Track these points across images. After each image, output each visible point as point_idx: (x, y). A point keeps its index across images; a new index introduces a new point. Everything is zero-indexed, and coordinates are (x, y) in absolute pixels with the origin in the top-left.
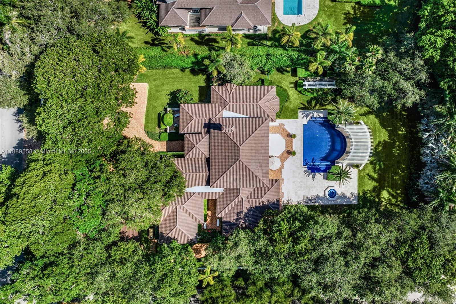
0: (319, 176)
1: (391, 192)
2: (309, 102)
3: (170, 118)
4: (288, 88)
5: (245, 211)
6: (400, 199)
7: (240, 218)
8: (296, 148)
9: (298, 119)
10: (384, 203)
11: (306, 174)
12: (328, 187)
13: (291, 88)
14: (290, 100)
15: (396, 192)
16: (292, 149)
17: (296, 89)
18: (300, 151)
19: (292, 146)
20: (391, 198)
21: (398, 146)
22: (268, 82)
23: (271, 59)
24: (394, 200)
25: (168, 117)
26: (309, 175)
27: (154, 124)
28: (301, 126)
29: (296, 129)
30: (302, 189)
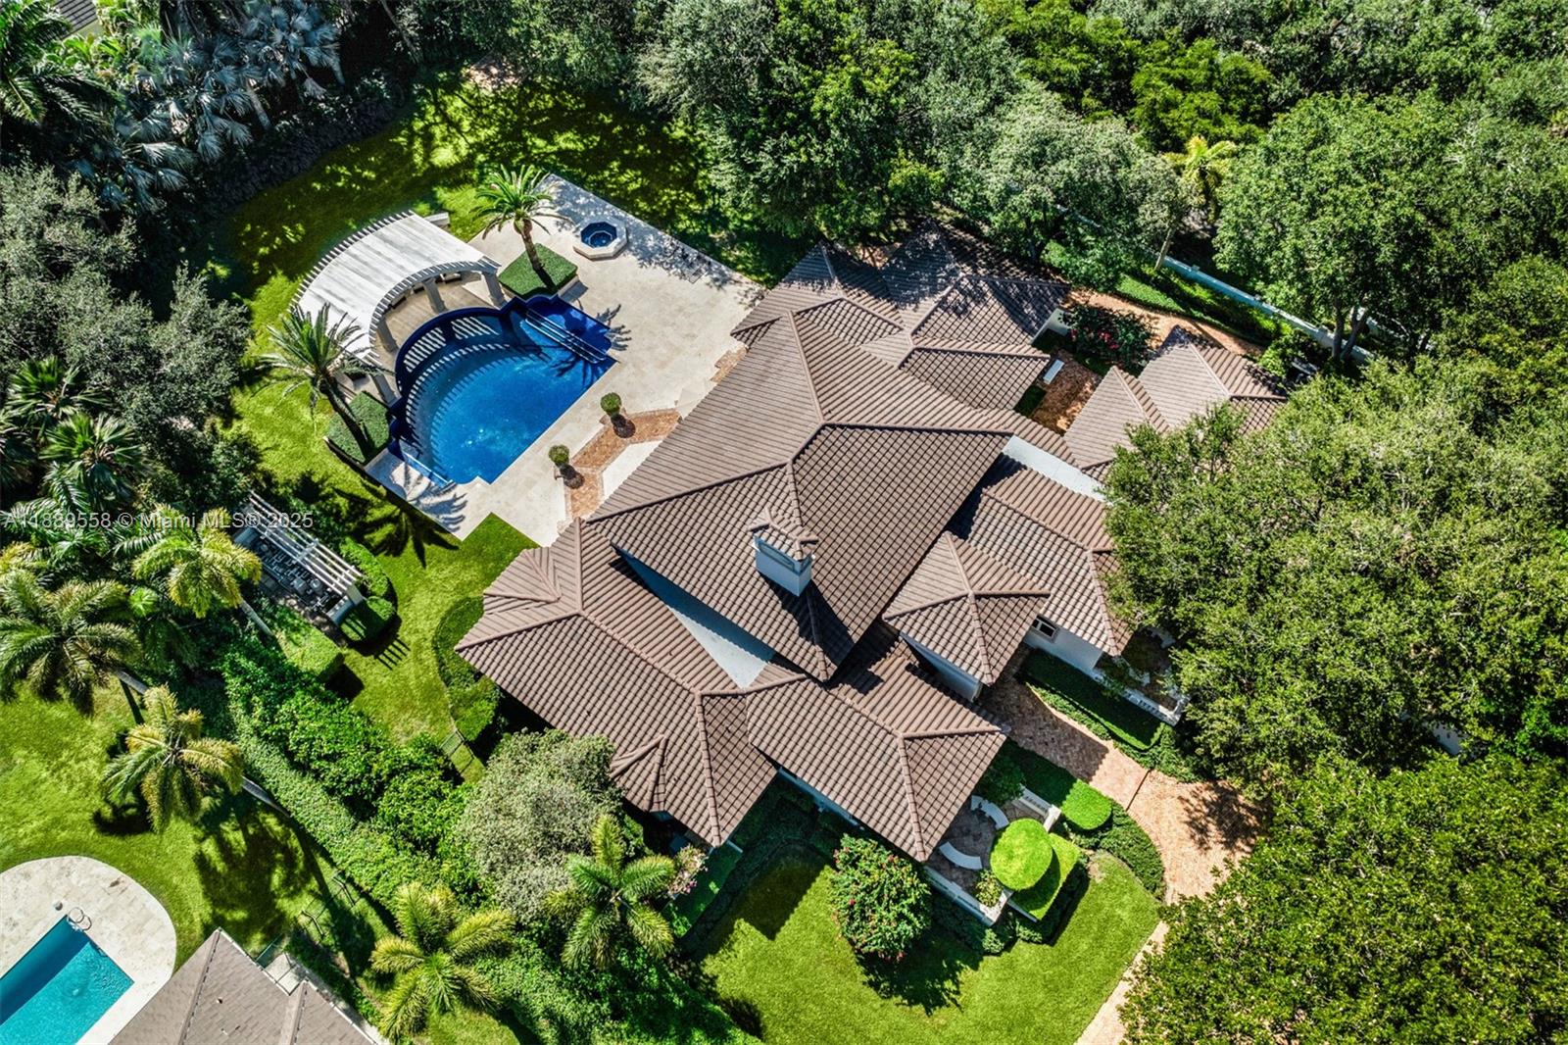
0: (591, 305)
1: (421, 151)
2: (394, 547)
3: (1010, 858)
4: (419, 648)
5: (928, 304)
6: (418, 125)
7: (962, 292)
8: (588, 429)
9: (492, 515)
10: (471, 140)
11: (624, 336)
12: (594, 259)
13: (414, 639)
14: (457, 598)
15: (411, 143)
16: (605, 434)
17: (395, 621)
18: (584, 410)
19: (597, 443)
20: (438, 142)
21: (268, 242)
22: (469, 713)
23: (369, 769)
24: (438, 131)
25: (1017, 864)
26: (618, 330)
27: (1100, 908)
28: (504, 483)
29: (530, 484)
30: (680, 303)
